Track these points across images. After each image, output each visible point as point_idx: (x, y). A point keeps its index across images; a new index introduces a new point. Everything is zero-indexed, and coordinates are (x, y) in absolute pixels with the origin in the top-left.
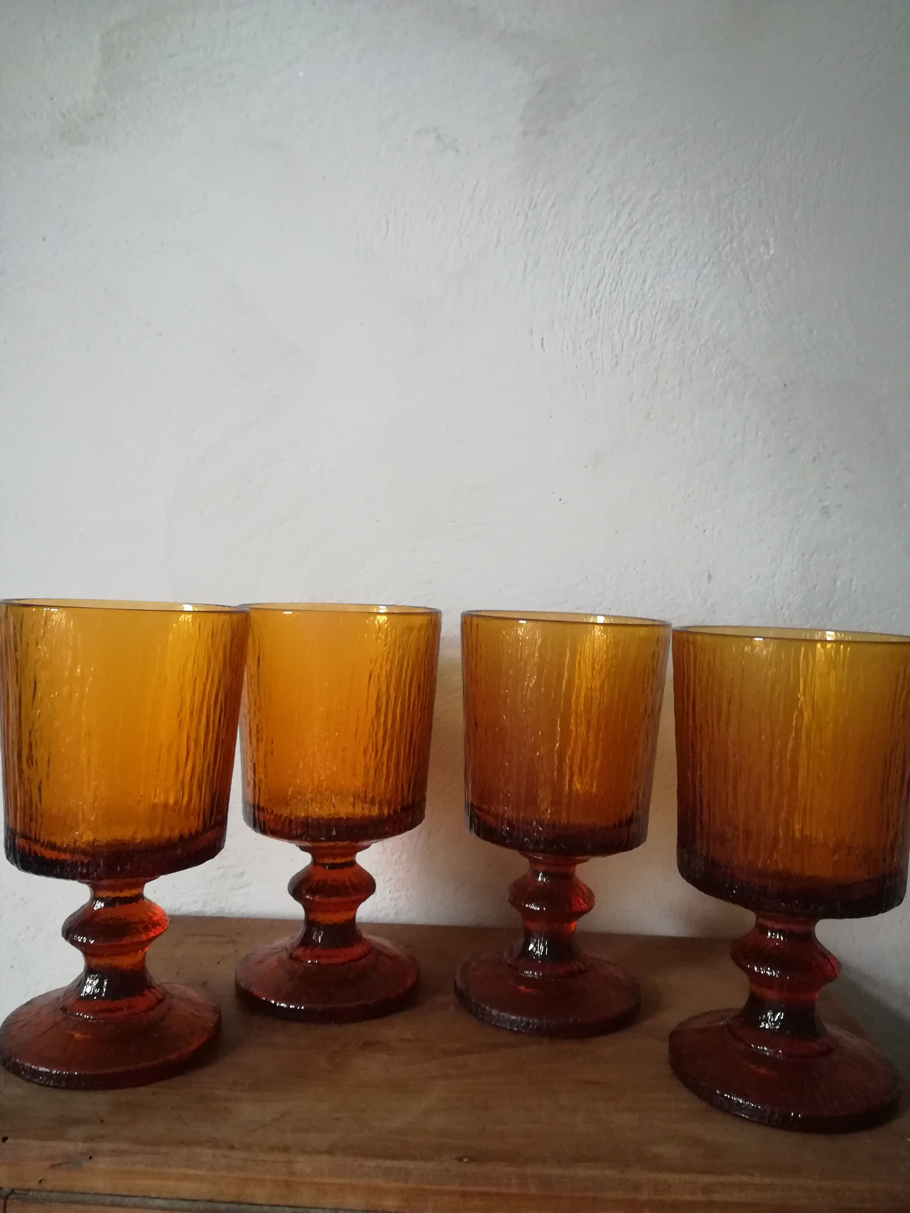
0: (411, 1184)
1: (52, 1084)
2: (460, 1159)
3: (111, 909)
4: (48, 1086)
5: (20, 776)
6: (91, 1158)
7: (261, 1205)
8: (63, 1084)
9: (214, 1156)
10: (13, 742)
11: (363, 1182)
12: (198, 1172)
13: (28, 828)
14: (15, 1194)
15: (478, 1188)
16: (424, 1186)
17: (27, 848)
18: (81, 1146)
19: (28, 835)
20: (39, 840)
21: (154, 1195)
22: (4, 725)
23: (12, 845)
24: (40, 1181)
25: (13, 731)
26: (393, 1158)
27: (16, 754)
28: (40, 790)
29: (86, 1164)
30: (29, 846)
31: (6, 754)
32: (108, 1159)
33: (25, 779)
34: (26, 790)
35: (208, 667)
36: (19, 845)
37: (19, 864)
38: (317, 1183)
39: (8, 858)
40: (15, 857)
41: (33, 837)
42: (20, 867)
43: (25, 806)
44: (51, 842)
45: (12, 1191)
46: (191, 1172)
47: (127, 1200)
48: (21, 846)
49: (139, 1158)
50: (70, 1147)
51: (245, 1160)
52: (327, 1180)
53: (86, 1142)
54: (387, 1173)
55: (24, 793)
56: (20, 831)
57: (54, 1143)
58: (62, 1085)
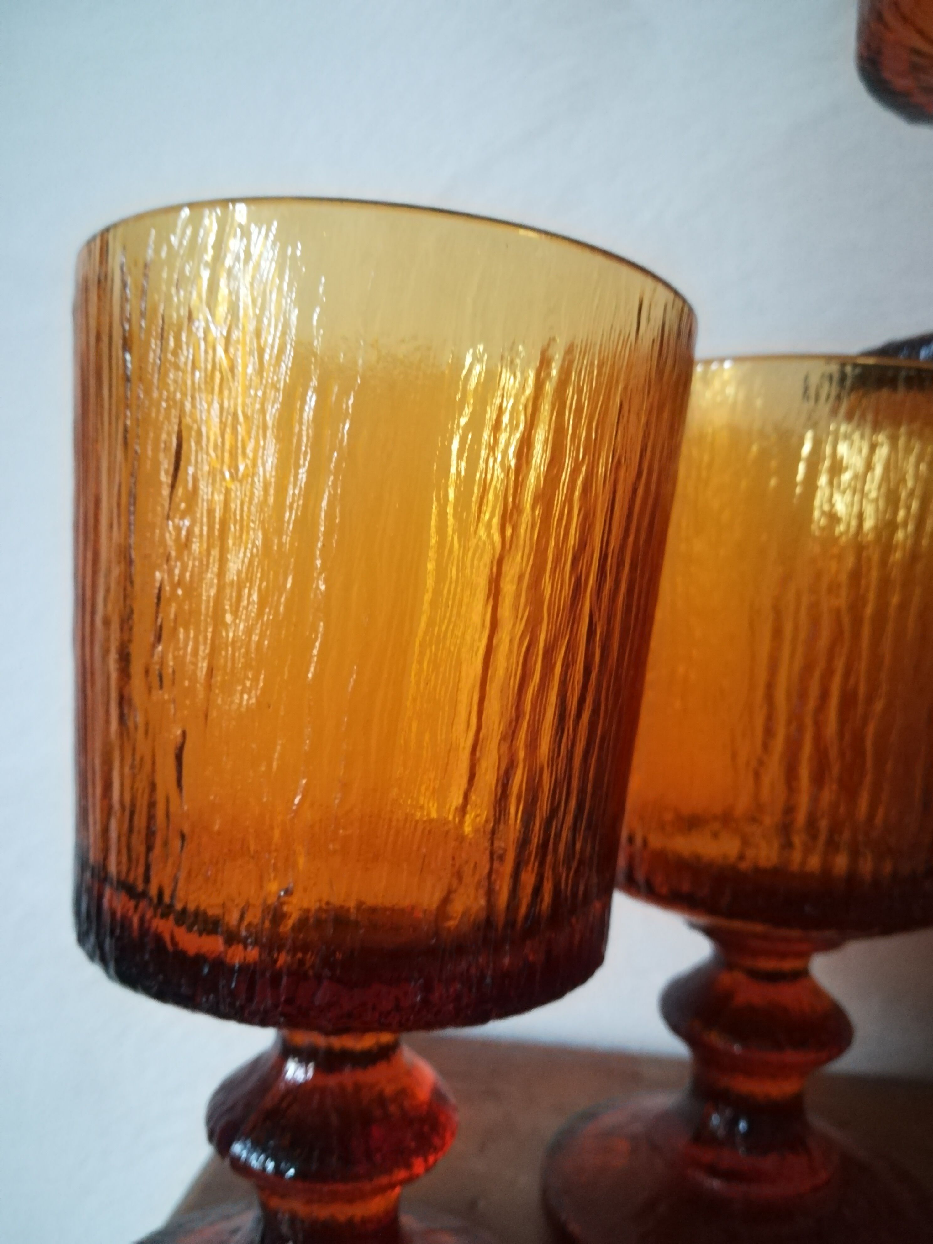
3: (332, 1081)
5: (122, 717)
10: (107, 622)
13: (141, 870)
17: (136, 921)
19: (140, 887)
20: (171, 907)
22: (84, 577)
23: (93, 912)
25: (108, 590)
27: (113, 656)
28: (179, 758)
30: (142, 920)
31: (88, 664)
33: (136, 728)
34: (138, 757)
35: (644, 437)
36: (113, 914)
37: (112, 965)
39: (82, 939)
40: (100, 945)
41: (153, 891)
42: (112, 971)
43: (133, 805)
44: (205, 913)
48: (119, 915)
55: (132, 767)
56: (119, 873)
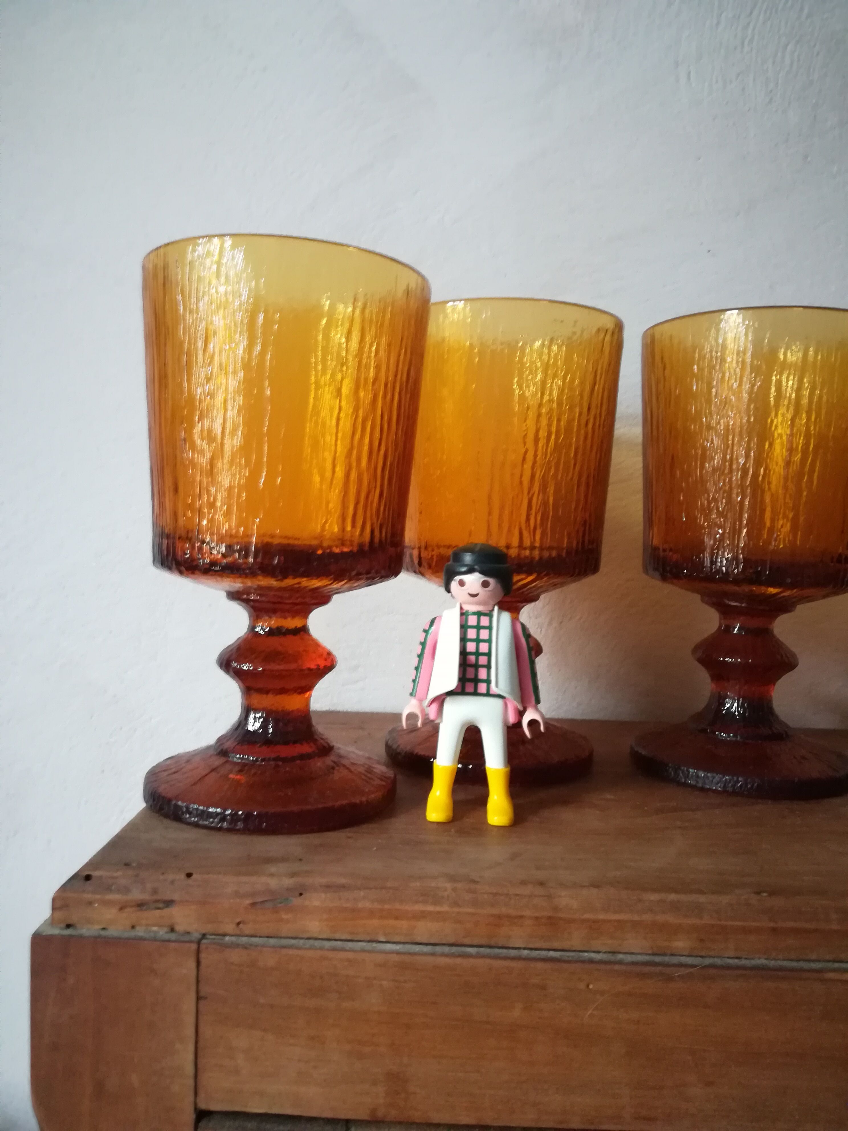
0: (707, 920)
1: (226, 827)
2: (758, 893)
4: (220, 829)
6: (301, 894)
7: (519, 948)
8: (240, 825)
9: (454, 890)
11: (647, 917)
12: (438, 909)
14: (207, 939)
15: (791, 924)
16: (723, 923)
18: (288, 882)
21: (382, 939)
24: (239, 924)
26: (676, 891)
29: (296, 901)
32: (323, 895)
38: (587, 920)
45: (204, 936)
46: (430, 908)
47: (350, 945)
49: (362, 893)
50: (273, 883)
51: (495, 894)
52: (601, 916)
53: (292, 877)
54: (675, 907)
57: (253, 879)
58: (238, 828)
